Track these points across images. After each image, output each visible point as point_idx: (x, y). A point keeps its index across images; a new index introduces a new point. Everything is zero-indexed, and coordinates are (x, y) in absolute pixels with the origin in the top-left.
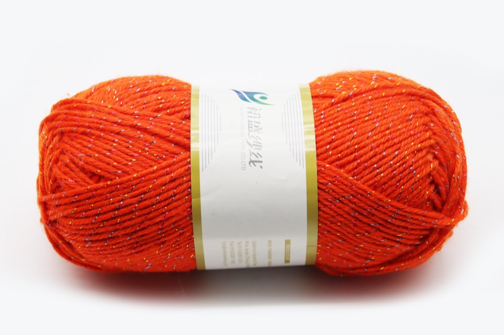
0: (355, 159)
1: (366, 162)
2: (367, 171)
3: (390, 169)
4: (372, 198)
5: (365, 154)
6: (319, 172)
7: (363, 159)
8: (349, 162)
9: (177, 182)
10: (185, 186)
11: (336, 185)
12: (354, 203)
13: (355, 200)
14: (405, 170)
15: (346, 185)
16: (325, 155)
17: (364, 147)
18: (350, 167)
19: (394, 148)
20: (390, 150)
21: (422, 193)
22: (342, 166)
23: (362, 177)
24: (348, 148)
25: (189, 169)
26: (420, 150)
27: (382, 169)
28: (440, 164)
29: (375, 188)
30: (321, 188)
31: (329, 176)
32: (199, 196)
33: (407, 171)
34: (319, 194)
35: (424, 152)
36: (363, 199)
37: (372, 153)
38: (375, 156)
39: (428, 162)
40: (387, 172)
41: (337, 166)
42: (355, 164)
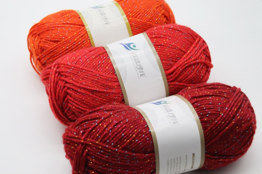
0: (139, 14)
1: (143, 14)
2: (144, 17)
3: (151, 15)
4: (148, 25)
5: (142, 12)
6: (129, 21)
7: (141, 13)
8: (137, 16)
9: (84, 37)
10: (87, 37)
11: (135, 23)
12: (143, 28)
13: (143, 27)
14: (155, 14)
15: (139, 23)
16: (129, 16)
17: (140, 10)
18: (138, 17)
19: (150, 8)
20: (149, 9)
21: (163, 20)
22: (136, 17)
23: (143, 19)
24: (135, 11)
25: (86, 32)
26: (158, 7)
27: (149, 15)
28: (165, 10)
29: (148, 21)
30: (131, 26)
31: (132, 21)
32: (92, 39)
33: (156, 14)
34: (131, 28)
35: (159, 7)
36: (146, 26)
37: (143, 11)
38: (145, 11)
39: (161, 10)
40: (150, 15)
41: (134, 18)
42: (139, 15)
